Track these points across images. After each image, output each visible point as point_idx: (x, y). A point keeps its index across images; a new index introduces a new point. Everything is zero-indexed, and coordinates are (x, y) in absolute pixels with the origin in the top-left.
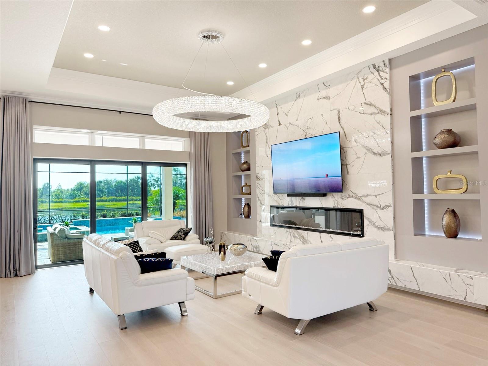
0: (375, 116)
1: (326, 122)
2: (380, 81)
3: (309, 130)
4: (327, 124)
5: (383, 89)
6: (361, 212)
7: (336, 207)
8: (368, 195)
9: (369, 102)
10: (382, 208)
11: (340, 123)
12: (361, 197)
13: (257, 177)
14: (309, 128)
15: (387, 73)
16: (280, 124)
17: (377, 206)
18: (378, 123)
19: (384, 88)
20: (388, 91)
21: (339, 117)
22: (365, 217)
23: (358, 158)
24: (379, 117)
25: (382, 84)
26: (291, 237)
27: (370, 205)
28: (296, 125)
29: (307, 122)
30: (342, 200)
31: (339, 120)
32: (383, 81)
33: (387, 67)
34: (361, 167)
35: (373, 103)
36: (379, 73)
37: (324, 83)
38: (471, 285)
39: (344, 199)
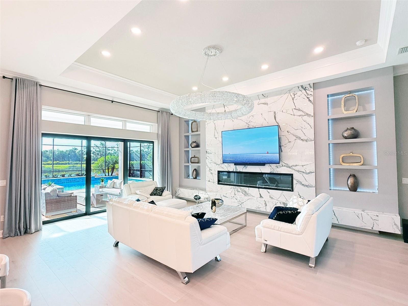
0: (302, 117)
1: (265, 119)
2: (307, 96)
3: (251, 123)
4: (265, 120)
5: (309, 101)
6: (292, 175)
7: (272, 172)
8: (296, 165)
9: (298, 108)
10: (307, 173)
11: (275, 120)
12: (291, 166)
13: (206, 152)
14: (251, 122)
15: (312, 92)
17: (303, 172)
18: (305, 121)
19: (309, 100)
20: (312, 102)
21: (275, 116)
22: (294, 179)
23: (290, 142)
24: (306, 118)
25: (307, 98)
26: (235, 191)
27: (298, 171)
28: (240, 120)
29: (250, 118)
30: (276, 168)
31: (275, 118)
32: (308, 96)
33: (312, 88)
34: (291, 148)
35: (301, 109)
36: (306, 91)
37: (263, 94)
38: (376, 220)
39: (279, 167)
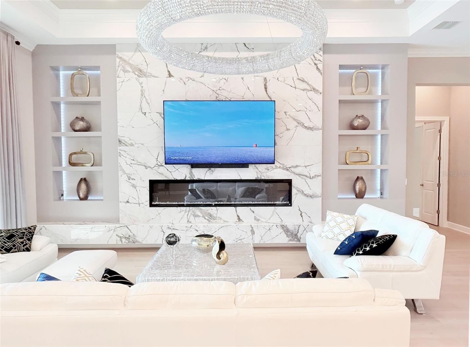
0: (307, 92)
1: (248, 88)
2: (314, 61)
3: (222, 91)
4: (249, 89)
5: (317, 70)
6: (289, 182)
7: (259, 179)
8: (297, 166)
9: (302, 78)
10: (311, 177)
11: (266, 91)
12: (290, 168)
13: (120, 141)
14: (223, 89)
15: (322, 56)
16: (170, 75)
17: (306, 176)
18: (310, 99)
19: (317, 68)
20: (321, 72)
21: (265, 85)
22: (294, 186)
23: (288, 130)
24: (311, 94)
25: (315, 64)
26: (189, 216)
27: (299, 175)
28: (200, 82)
29: (219, 81)
30: (266, 171)
31: (266, 88)
32: (317, 62)
33: (321, 50)
34: (291, 139)
35: (306, 80)
37: (244, 44)
39: (270, 170)
